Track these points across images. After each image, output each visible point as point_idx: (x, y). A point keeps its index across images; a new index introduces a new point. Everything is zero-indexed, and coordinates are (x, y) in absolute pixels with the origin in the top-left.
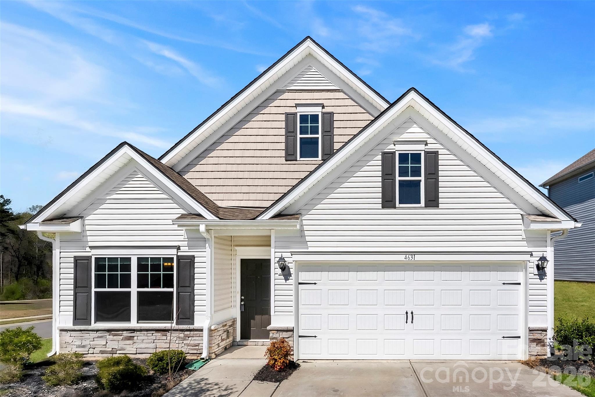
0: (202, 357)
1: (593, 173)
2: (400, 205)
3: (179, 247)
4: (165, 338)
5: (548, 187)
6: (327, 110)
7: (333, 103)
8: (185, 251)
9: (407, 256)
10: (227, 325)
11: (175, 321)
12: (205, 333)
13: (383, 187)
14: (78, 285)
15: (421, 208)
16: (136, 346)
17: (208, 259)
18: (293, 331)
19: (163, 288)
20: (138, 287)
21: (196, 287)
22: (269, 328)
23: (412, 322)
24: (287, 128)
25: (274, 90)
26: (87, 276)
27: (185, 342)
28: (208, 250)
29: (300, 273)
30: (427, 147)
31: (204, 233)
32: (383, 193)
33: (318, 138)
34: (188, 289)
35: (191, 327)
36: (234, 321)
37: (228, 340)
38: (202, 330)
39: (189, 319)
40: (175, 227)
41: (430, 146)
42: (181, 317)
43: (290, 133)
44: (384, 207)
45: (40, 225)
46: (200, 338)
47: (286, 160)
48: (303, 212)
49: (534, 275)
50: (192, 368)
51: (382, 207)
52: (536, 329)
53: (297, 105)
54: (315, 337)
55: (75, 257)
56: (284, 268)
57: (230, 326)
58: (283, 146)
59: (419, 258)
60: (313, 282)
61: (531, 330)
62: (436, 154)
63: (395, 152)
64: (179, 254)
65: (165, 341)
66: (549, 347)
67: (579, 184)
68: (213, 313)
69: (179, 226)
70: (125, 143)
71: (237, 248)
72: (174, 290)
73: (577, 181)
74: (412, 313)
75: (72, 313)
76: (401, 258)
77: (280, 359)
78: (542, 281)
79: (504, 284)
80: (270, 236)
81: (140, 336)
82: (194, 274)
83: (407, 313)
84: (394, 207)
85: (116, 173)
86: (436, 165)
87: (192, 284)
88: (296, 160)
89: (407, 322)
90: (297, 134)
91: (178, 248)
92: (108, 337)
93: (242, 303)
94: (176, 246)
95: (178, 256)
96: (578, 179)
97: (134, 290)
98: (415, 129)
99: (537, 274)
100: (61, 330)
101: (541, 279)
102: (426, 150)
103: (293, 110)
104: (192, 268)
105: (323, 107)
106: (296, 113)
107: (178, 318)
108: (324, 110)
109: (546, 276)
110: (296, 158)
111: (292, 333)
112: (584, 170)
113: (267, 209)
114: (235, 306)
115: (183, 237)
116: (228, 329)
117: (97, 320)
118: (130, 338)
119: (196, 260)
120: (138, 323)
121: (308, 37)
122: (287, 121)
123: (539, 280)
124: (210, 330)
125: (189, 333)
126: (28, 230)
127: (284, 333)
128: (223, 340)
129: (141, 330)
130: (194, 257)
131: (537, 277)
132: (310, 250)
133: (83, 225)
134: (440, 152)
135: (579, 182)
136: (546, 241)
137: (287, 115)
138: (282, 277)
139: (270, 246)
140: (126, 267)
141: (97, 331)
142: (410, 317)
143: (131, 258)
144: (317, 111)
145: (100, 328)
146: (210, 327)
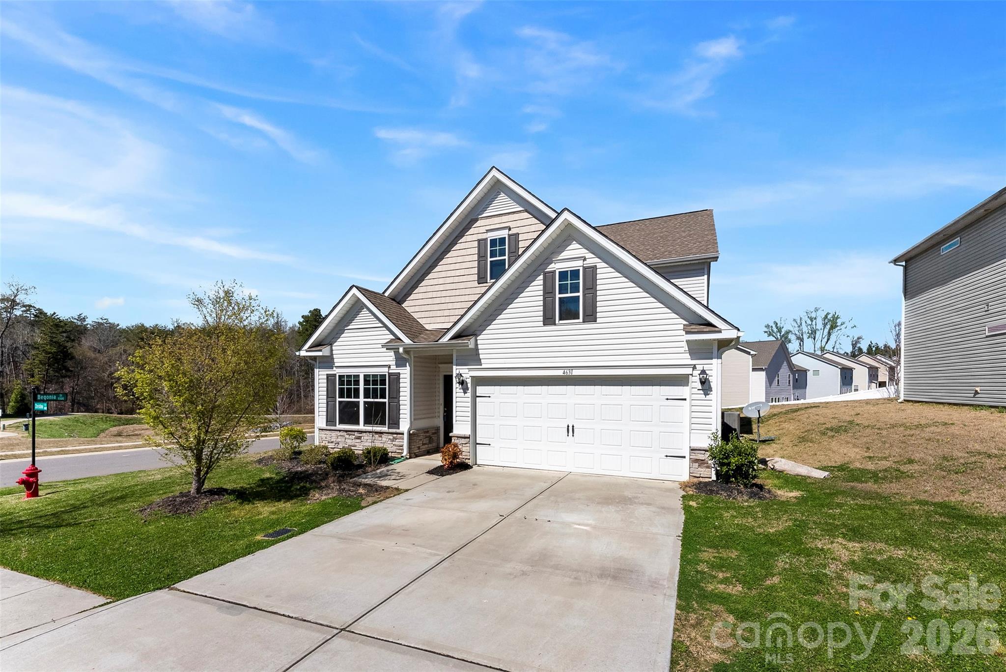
0: (402, 455)
1: (959, 238)
2: (560, 321)
3: (390, 365)
4: (380, 439)
5: (904, 263)
6: (513, 231)
7: (519, 223)
8: (394, 370)
9: (566, 371)
10: (430, 432)
11: (387, 426)
12: (406, 436)
13: (545, 306)
14: (329, 396)
15: (579, 323)
16: (363, 444)
17: (408, 376)
18: (469, 438)
19: (380, 398)
20: (364, 398)
21: (401, 398)
22: (451, 434)
23: (573, 436)
24: (479, 254)
25: (469, 220)
26: (334, 389)
27: (394, 443)
28: (408, 368)
29: (477, 387)
30: (585, 262)
31: (402, 354)
32: (544, 311)
33: (505, 259)
34: (396, 400)
35: (398, 431)
36: (438, 429)
37: (430, 445)
38: (403, 434)
39: (396, 424)
40: (384, 350)
41: (588, 261)
42: (391, 422)
43: (481, 257)
44: (545, 324)
45: (307, 351)
46: (401, 440)
47: (479, 284)
48: (478, 333)
49: (698, 390)
50: (393, 463)
51: (544, 325)
52: (697, 448)
53: (488, 231)
54: (489, 445)
55: (327, 374)
56: (462, 383)
57: (433, 434)
58: (475, 271)
59: (576, 372)
60: (488, 395)
61: (692, 450)
62: (594, 268)
63: (555, 271)
64: (390, 371)
65: (381, 441)
66: (714, 469)
67: (941, 257)
68: (413, 420)
69: (387, 349)
70: (353, 286)
71: (440, 365)
72: (386, 400)
73: (939, 252)
74: (573, 426)
75: (325, 417)
76: (560, 373)
77: (449, 459)
78: (707, 396)
79: (667, 399)
80: (452, 355)
81: (365, 437)
82: (400, 388)
83: (568, 426)
84: (555, 324)
85: (351, 309)
86: (594, 279)
87: (398, 396)
88: (487, 283)
89: (568, 435)
90: (487, 259)
91: (389, 367)
92: (346, 436)
93: (445, 414)
94: (387, 365)
95: (389, 373)
96: (940, 250)
97: (362, 400)
98: (575, 245)
99: (701, 388)
100: (319, 429)
101: (706, 394)
102: (584, 266)
103: (484, 236)
104: (398, 383)
105: (510, 229)
106: (487, 238)
107: (389, 424)
108: (511, 232)
109: (712, 391)
110: (487, 280)
111: (469, 439)
112: (947, 236)
113: (449, 330)
114: (439, 417)
115: (392, 358)
116: (431, 436)
117: (340, 423)
118: (359, 438)
119: (401, 376)
120: (364, 426)
121: (494, 167)
122: (479, 247)
123: (704, 396)
124: (410, 435)
125: (396, 435)
126: (301, 355)
127: (463, 439)
128: (423, 444)
129: (365, 432)
130: (399, 373)
131: (701, 392)
132: (483, 366)
133: (332, 350)
134: (598, 266)
135: (942, 254)
136: (712, 353)
137: (479, 241)
138: (462, 391)
139: (452, 363)
140: (357, 382)
141: (340, 431)
142: (571, 430)
143: (359, 375)
144: (504, 234)
145: (341, 429)
146: (410, 432)
